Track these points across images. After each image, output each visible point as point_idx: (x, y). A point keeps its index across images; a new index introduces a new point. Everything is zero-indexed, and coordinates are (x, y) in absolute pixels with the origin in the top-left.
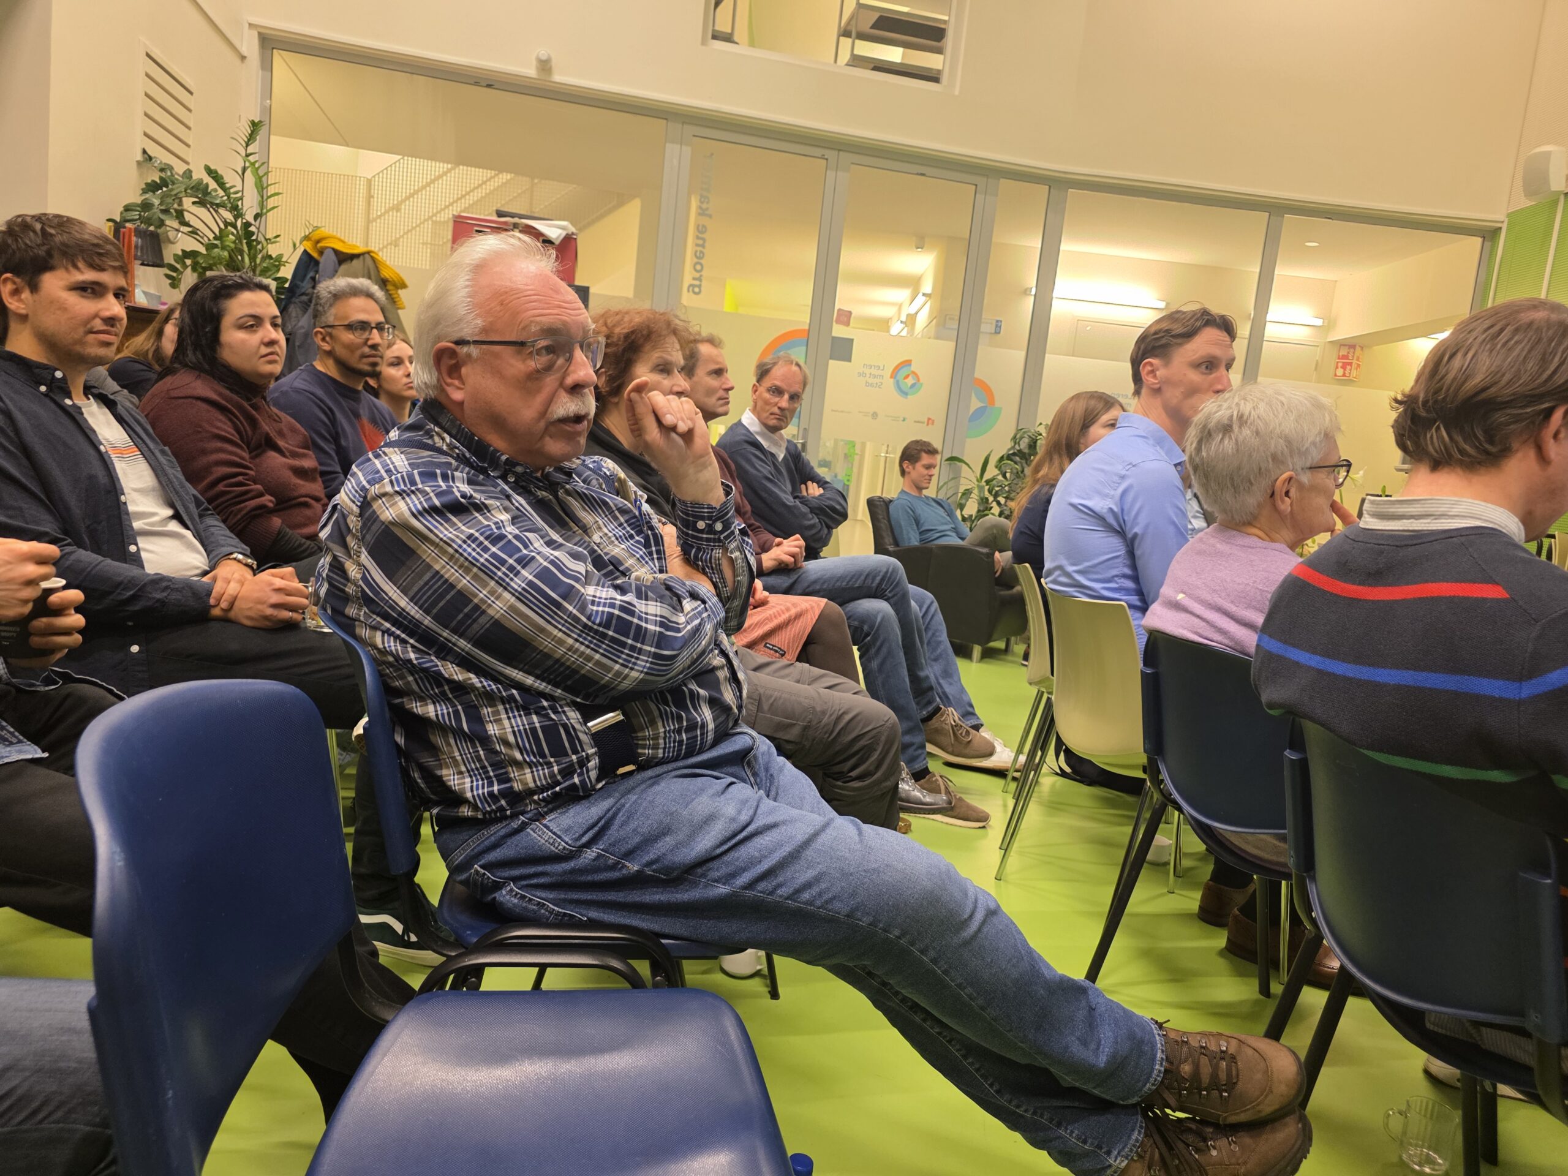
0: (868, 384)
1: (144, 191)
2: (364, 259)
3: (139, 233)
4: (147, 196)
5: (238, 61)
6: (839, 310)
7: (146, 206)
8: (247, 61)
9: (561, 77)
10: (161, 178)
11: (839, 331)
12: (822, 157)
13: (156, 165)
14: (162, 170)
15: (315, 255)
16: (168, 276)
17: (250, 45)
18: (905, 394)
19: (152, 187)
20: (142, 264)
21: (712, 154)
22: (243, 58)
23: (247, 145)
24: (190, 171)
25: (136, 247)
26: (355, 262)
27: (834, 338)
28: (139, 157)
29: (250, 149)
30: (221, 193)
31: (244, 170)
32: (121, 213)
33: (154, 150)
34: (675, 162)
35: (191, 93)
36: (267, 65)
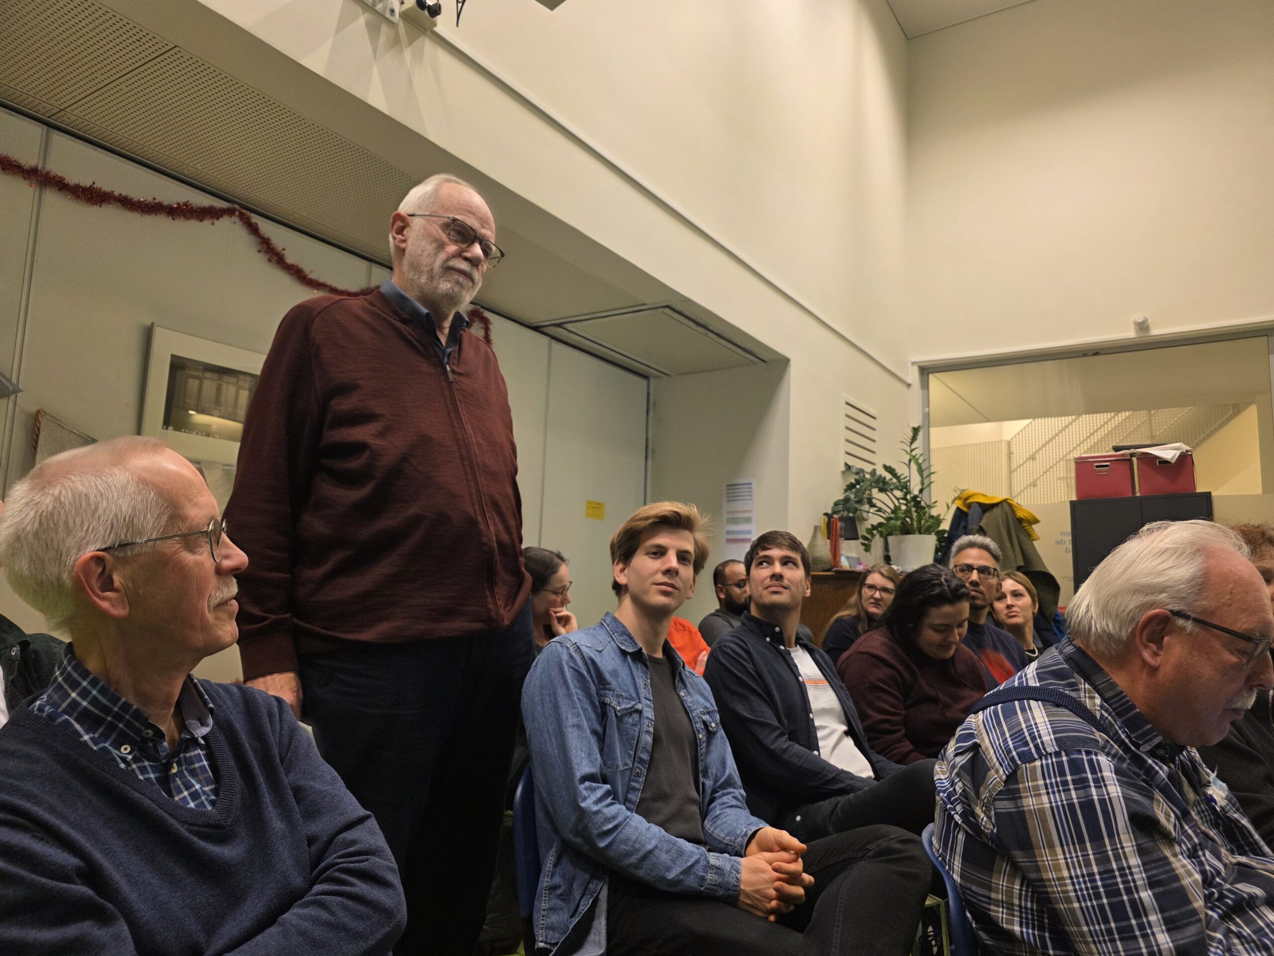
1: (846, 491)
2: (1002, 506)
3: (842, 519)
4: (847, 494)
5: (904, 388)
7: (847, 500)
8: (912, 387)
10: (856, 480)
13: (853, 471)
14: (857, 473)
15: (965, 509)
16: (863, 544)
17: (913, 376)
19: (850, 487)
20: (846, 539)
22: (909, 385)
23: (911, 443)
24: (875, 470)
25: (841, 528)
26: (995, 510)
28: (843, 468)
29: (913, 446)
30: (895, 480)
31: (910, 461)
32: (832, 508)
33: (852, 462)
35: (874, 418)
36: (925, 385)
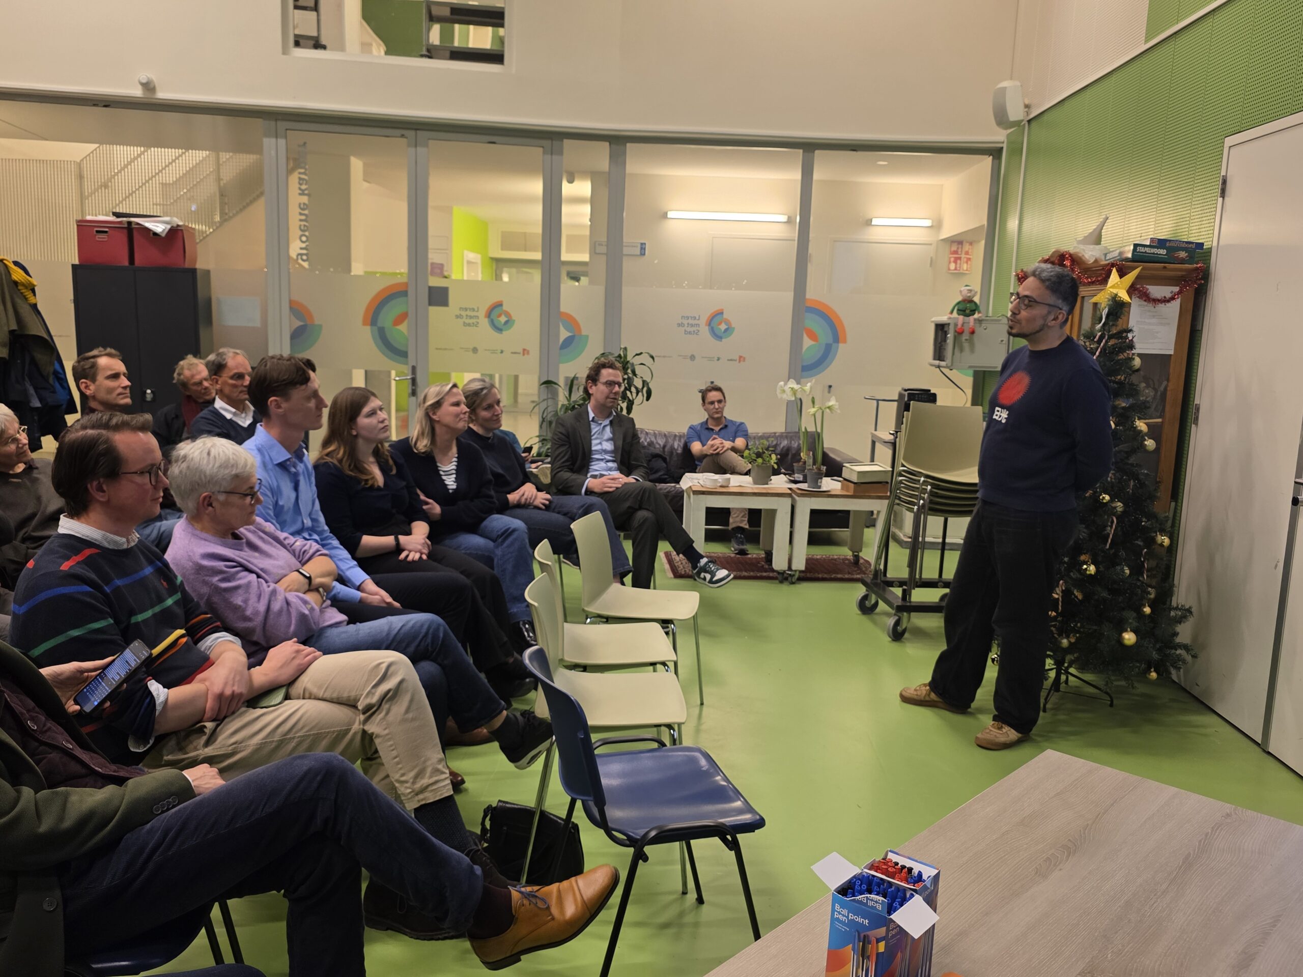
0: (465, 324)
6: (432, 264)
9: (163, 94)
11: (434, 282)
12: (403, 136)
18: (499, 330)
21: (305, 143)
27: (430, 288)
34: (273, 153)
